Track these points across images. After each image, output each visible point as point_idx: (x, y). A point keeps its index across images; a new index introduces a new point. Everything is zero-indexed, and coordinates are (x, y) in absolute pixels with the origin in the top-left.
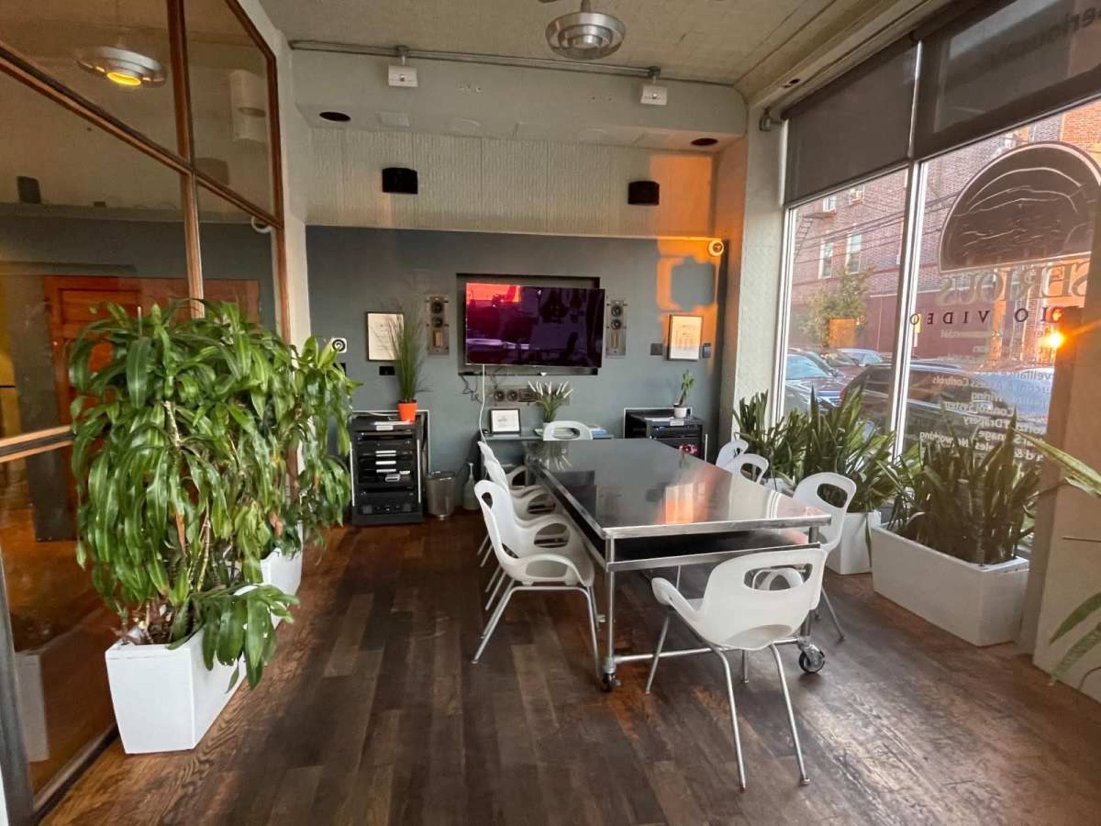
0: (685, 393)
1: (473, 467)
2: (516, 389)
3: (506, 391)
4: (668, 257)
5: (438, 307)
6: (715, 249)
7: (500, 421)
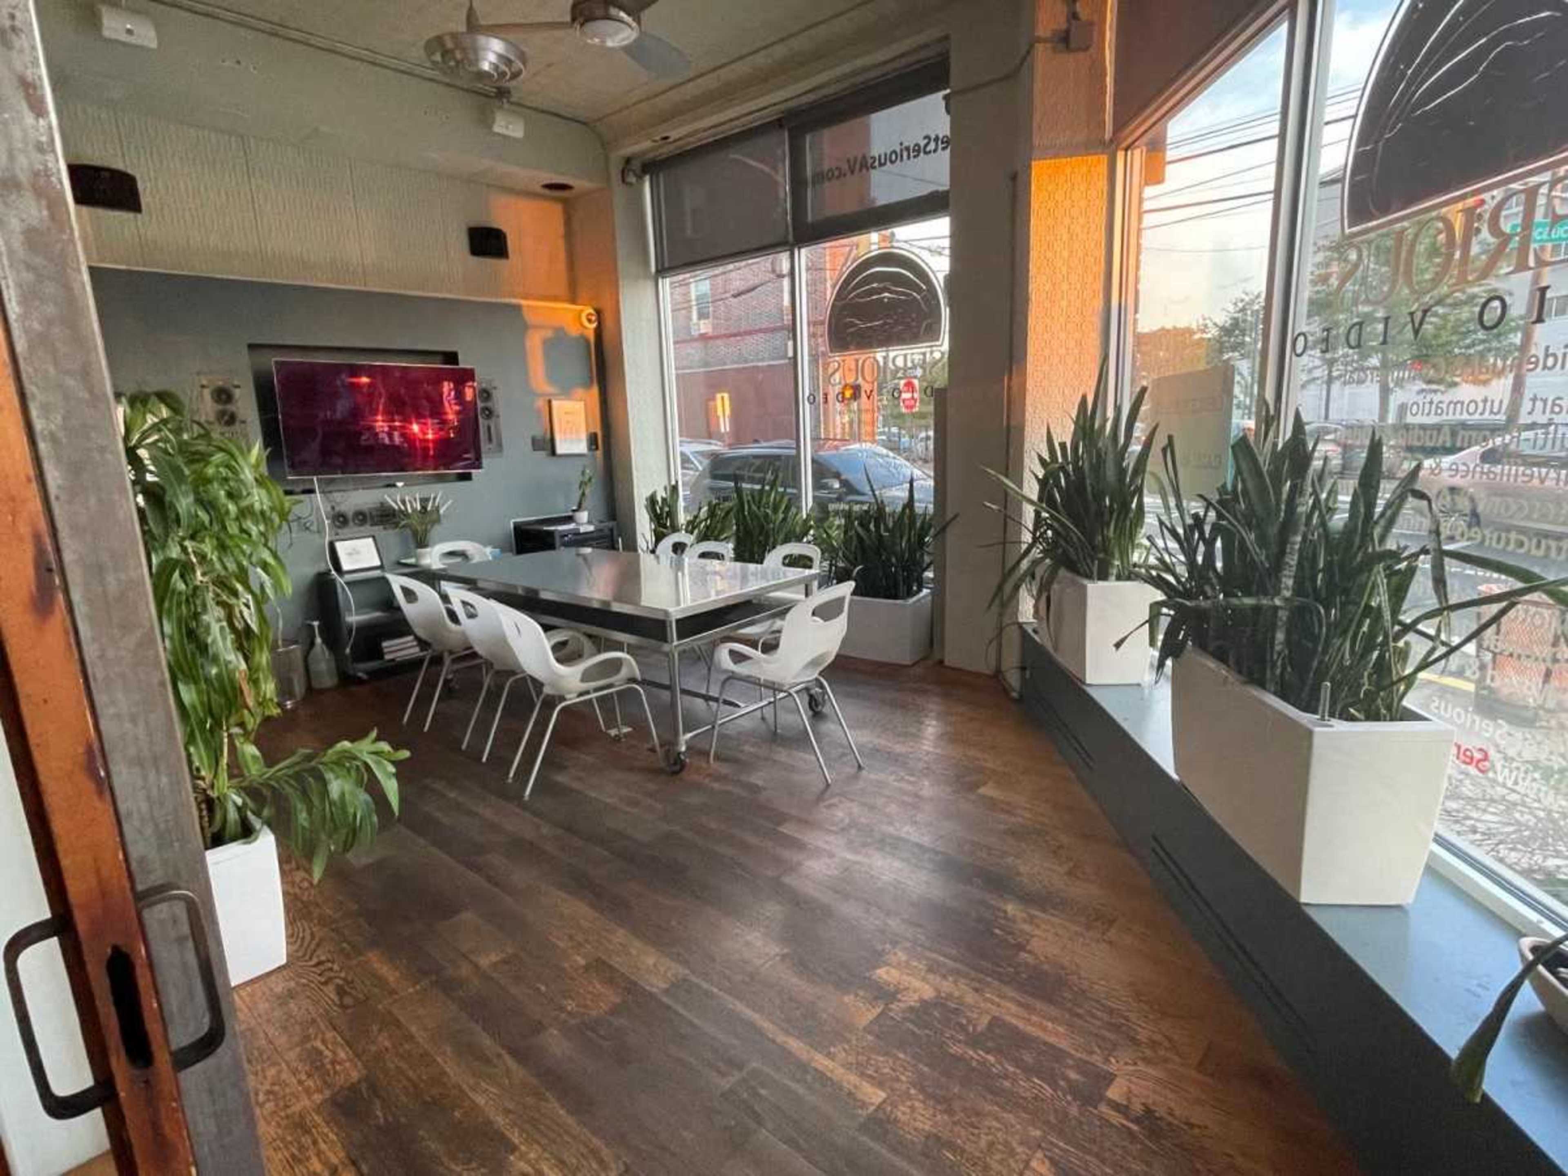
0: (583, 494)
1: (319, 627)
2: (365, 508)
3: (350, 515)
4: (537, 327)
5: (223, 395)
6: (590, 321)
7: (350, 554)
